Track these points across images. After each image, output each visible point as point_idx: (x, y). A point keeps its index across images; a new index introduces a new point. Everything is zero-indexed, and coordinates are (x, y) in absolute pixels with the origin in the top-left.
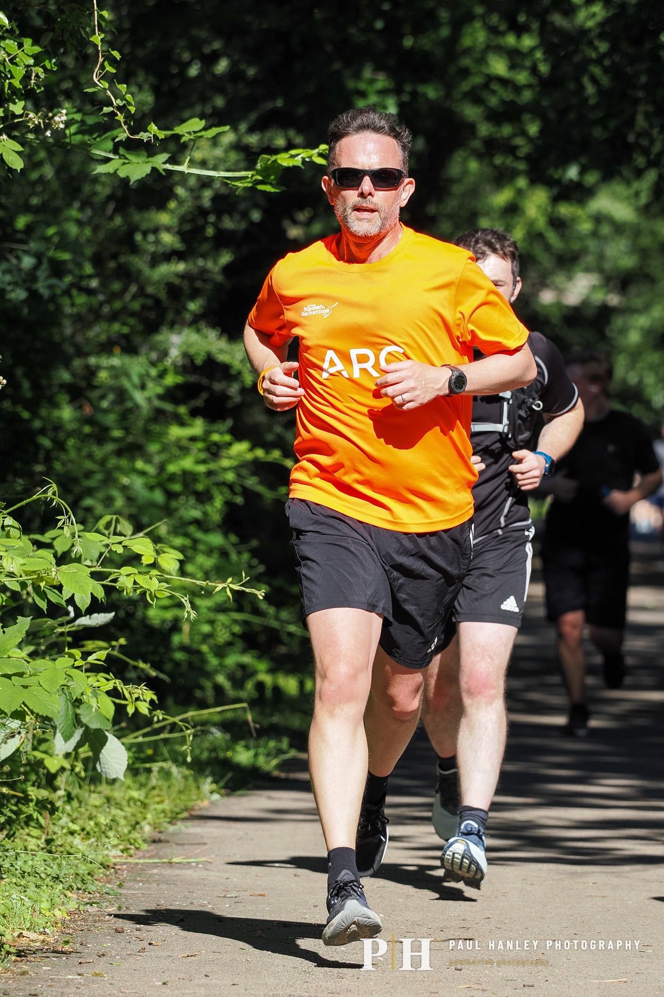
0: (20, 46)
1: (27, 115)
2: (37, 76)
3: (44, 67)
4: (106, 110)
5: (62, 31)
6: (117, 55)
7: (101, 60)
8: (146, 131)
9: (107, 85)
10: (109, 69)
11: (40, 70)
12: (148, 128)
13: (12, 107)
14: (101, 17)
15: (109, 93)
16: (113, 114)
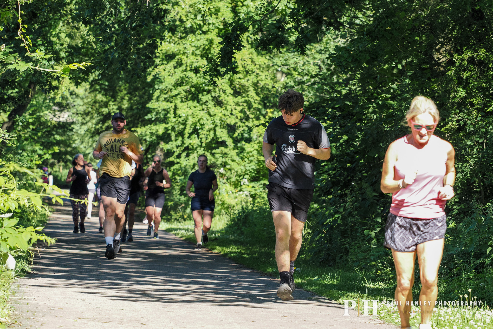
6: (26, 26)
7: (21, 28)
9: (23, 36)
10: (24, 31)
15: (23, 39)
16: (24, 46)
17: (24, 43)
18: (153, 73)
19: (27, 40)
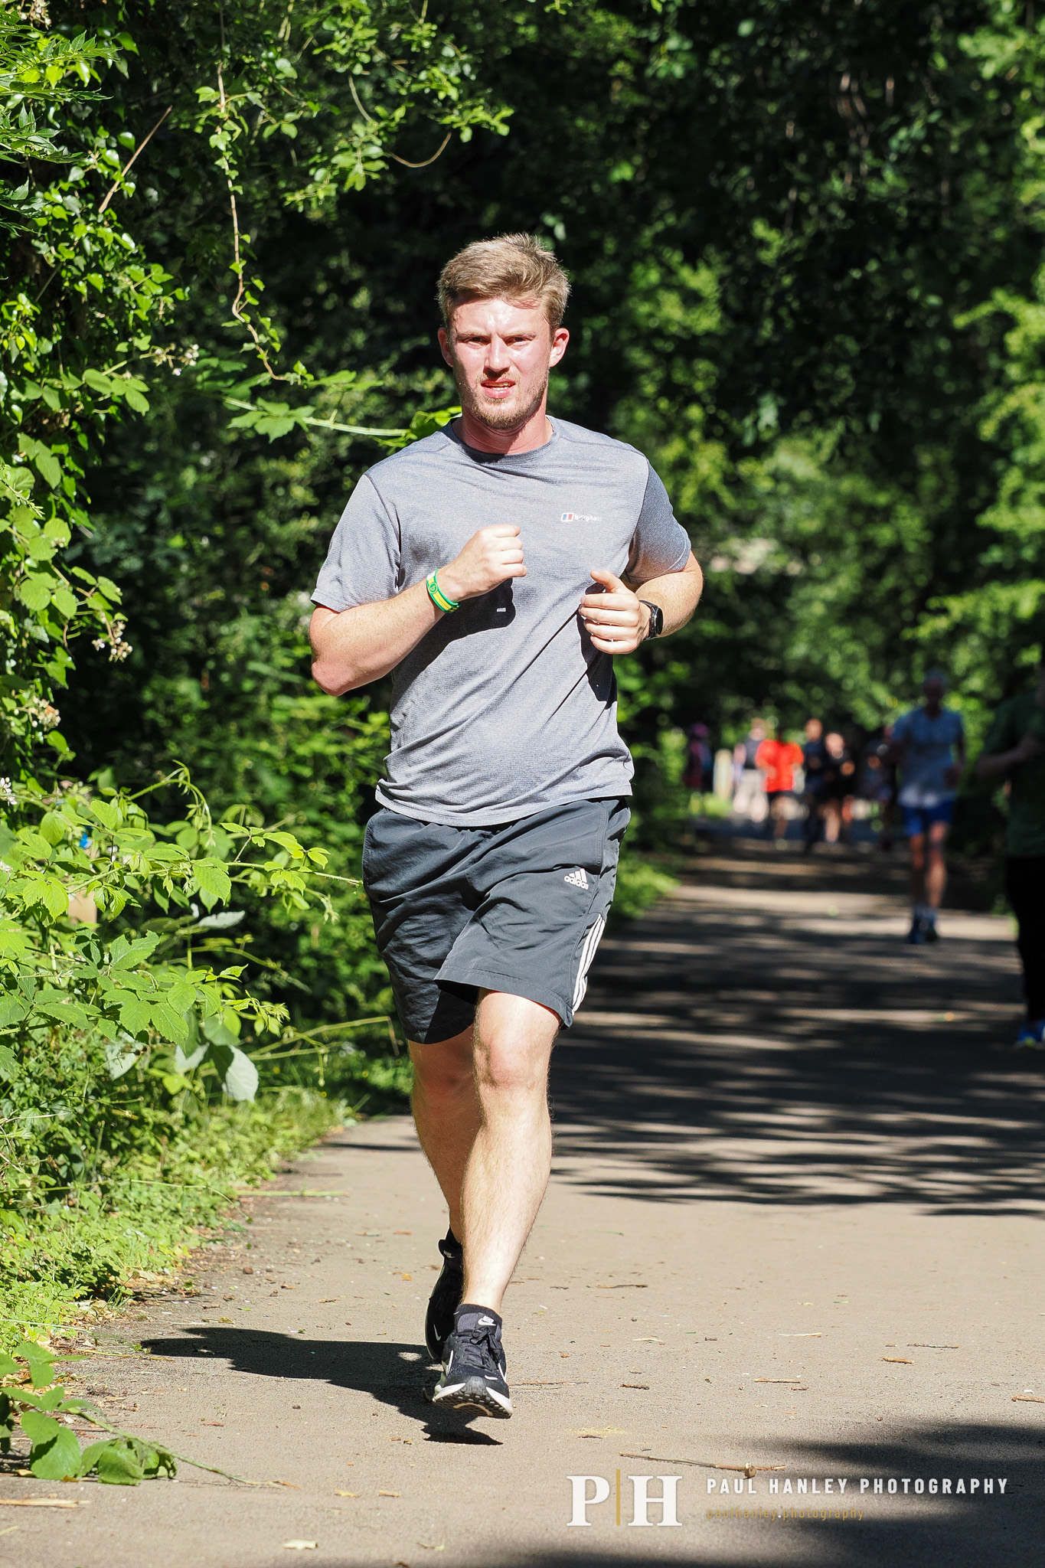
0: (147, 272)
1: (154, 350)
2: (166, 305)
3: (174, 297)
4: (247, 347)
5: (195, 256)
6: (259, 284)
7: (241, 289)
8: (292, 371)
9: (248, 319)
10: (251, 300)
11: (169, 300)
12: (295, 368)
13: (137, 342)
14: (242, 242)
15: (250, 327)
16: (255, 352)
17: (251, 340)
18: (1001, 412)
19: (261, 329)
